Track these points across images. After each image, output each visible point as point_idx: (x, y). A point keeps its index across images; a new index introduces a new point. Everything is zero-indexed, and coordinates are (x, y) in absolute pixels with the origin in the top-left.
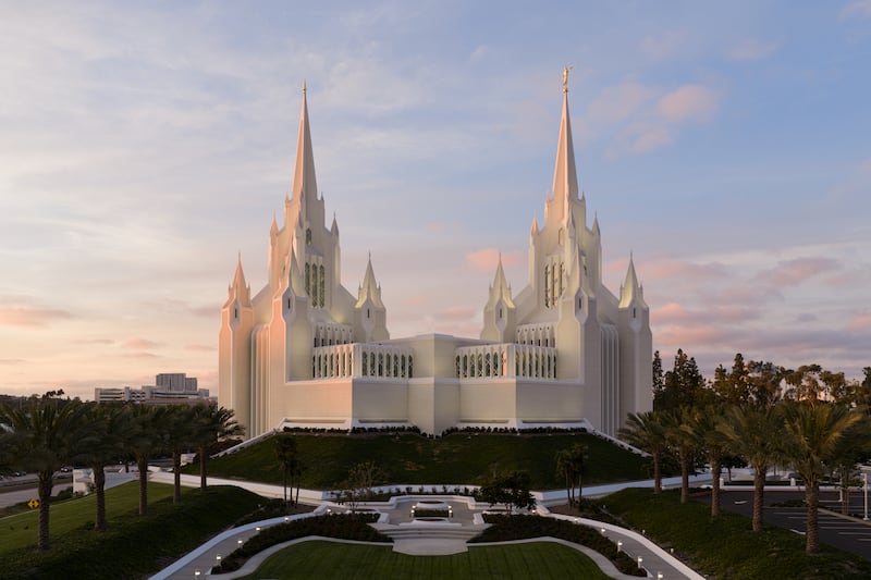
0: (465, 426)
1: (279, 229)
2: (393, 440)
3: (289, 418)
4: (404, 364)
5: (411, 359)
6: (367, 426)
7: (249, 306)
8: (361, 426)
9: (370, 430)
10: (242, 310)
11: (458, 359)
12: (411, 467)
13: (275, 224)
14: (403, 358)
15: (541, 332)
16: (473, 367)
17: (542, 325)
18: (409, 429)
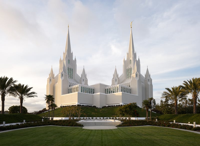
0: (108, 105)
1: (62, 60)
2: (89, 108)
3: (62, 104)
4: (92, 91)
5: (94, 90)
6: (82, 105)
7: (54, 78)
8: (80, 104)
9: (83, 105)
10: (52, 79)
11: (106, 90)
12: (93, 113)
13: (61, 58)
14: (92, 89)
15: (126, 84)
16: (110, 91)
17: (126, 83)
18: (93, 106)
